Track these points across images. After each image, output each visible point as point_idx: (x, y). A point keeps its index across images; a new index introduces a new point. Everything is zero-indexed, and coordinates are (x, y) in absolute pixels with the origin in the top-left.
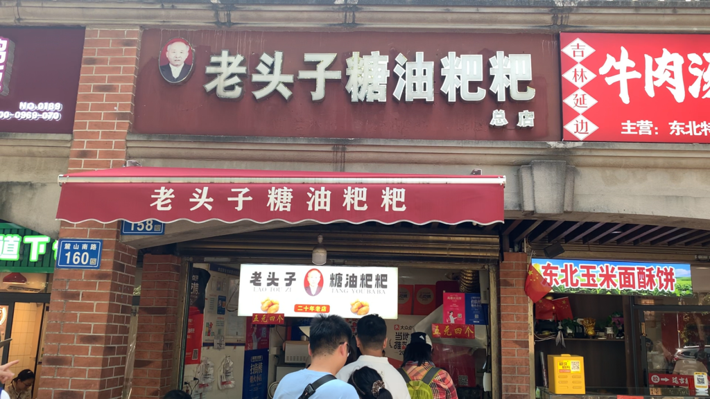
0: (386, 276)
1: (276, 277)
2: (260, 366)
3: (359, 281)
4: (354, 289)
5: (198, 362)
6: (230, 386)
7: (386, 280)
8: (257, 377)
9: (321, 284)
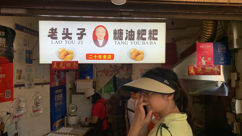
0: (156, 30)
1: (69, 32)
2: (61, 96)
3: (136, 36)
4: (132, 41)
5: (12, 99)
6: (41, 112)
7: (157, 34)
8: (60, 103)
9: (106, 38)
